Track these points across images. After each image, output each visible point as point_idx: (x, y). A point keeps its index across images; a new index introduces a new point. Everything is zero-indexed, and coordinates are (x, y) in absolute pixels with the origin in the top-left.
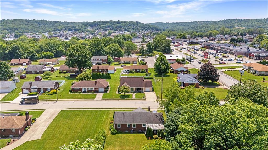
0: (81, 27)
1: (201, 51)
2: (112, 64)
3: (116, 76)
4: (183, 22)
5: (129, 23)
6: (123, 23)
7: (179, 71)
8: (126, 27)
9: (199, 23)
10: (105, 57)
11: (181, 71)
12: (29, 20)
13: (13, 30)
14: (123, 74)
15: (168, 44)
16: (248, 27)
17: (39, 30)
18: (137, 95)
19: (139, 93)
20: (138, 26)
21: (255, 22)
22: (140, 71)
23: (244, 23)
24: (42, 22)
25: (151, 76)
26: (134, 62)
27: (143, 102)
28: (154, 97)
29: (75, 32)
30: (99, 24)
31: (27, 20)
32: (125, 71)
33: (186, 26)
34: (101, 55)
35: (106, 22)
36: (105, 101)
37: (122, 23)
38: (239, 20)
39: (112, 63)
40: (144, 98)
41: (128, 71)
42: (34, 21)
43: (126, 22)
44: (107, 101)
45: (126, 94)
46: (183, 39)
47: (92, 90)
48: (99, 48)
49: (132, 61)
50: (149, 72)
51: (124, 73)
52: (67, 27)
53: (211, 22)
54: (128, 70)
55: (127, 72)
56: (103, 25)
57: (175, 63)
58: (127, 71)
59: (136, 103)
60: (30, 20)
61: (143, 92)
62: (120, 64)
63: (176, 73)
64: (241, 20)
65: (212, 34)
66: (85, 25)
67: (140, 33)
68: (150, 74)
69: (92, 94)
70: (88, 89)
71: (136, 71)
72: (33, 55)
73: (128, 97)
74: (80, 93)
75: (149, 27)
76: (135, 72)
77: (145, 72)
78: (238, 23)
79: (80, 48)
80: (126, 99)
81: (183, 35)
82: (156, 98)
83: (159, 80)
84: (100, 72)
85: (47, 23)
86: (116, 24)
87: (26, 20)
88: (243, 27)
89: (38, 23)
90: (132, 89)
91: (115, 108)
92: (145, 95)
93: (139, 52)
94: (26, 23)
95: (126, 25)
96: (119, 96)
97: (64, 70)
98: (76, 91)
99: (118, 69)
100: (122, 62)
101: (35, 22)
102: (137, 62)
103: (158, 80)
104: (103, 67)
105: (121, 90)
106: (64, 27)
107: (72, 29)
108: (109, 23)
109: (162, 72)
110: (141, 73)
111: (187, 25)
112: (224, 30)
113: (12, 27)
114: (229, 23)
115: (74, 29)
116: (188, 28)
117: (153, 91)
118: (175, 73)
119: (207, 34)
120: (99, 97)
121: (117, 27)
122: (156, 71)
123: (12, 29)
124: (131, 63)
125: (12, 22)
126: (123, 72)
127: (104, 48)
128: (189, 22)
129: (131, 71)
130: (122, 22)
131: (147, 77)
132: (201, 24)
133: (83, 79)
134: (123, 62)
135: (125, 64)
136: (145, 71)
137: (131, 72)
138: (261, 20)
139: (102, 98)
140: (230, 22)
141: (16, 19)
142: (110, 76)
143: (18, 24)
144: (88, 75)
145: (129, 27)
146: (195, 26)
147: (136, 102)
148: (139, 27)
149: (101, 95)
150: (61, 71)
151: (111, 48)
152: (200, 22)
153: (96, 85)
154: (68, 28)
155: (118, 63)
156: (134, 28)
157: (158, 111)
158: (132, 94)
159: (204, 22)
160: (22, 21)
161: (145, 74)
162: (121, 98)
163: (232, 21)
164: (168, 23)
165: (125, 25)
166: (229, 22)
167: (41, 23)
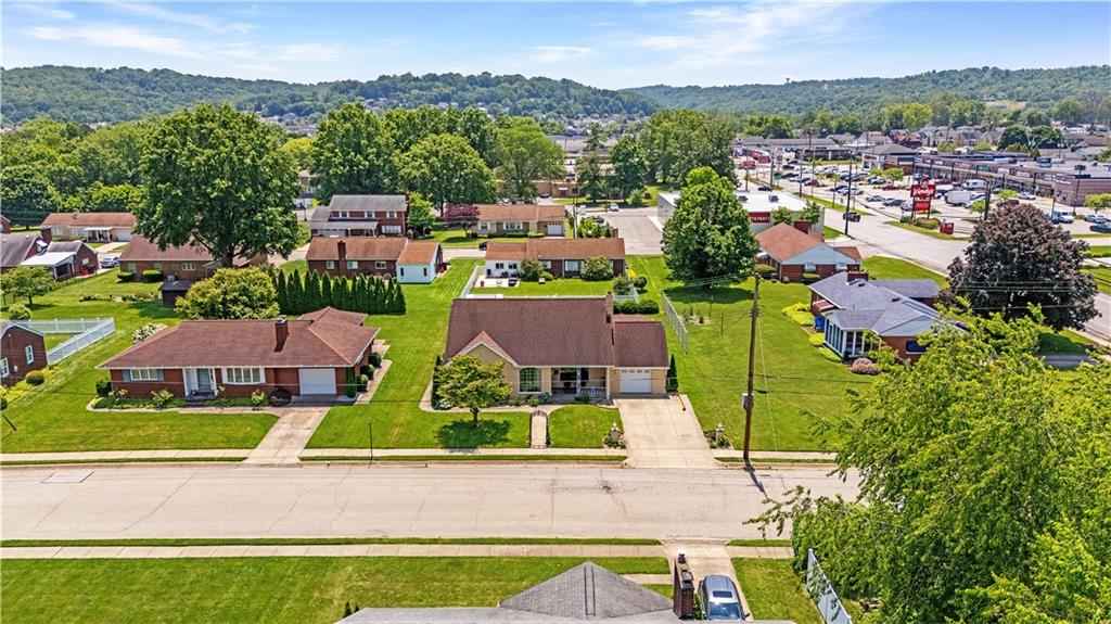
0: (327, 100)
1: (875, 183)
2: (432, 237)
3: (442, 297)
4: (757, 85)
5: (533, 85)
6: (507, 85)
7: (807, 268)
8: (519, 99)
9: (826, 87)
10: (394, 203)
11: (817, 266)
12: (105, 69)
13: (31, 110)
14: (482, 283)
15: (719, 147)
16: (1038, 101)
17: (143, 110)
18: (565, 417)
19: (580, 408)
20: (569, 96)
21: (1066, 82)
22: (583, 271)
23: (1019, 85)
24: (158, 79)
25: (645, 297)
26: (551, 229)
27: (612, 475)
28: (685, 437)
29: (299, 121)
30: (399, 85)
31: (94, 69)
32: (498, 272)
33: (773, 100)
34: (377, 190)
35: (432, 78)
36: (321, 468)
37: (499, 83)
38: (996, 71)
39: (432, 233)
40: (612, 444)
41: (513, 271)
42: (126, 75)
43: (518, 77)
44: (337, 474)
45: (487, 413)
46: (776, 138)
47: (252, 383)
48: (366, 159)
49: (539, 223)
50: (631, 274)
51: (491, 283)
52: (263, 100)
53: (877, 83)
54: (512, 262)
55: (505, 275)
56: (417, 91)
57: (767, 228)
58: (506, 268)
59: (552, 488)
60: (108, 72)
61: (601, 400)
62: (475, 236)
63: (791, 281)
64: (1007, 72)
65: (903, 120)
66: (342, 92)
67: (576, 123)
68: (641, 285)
69: (249, 410)
70: (225, 380)
71: (557, 269)
72: (29, 196)
73: (496, 433)
74: (165, 404)
75: (617, 102)
76: (551, 276)
77: (609, 278)
78: (995, 88)
79: (224, 125)
80: (482, 452)
81: (776, 122)
82: (705, 442)
83: (701, 322)
84: (350, 274)
85: (177, 85)
86: (474, 89)
87: (89, 69)
88: (1019, 100)
89: (142, 84)
90: (528, 375)
91: (381, 541)
92: (620, 424)
93: (575, 191)
94: (91, 85)
95: (519, 92)
96: (436, 427)
97: (150, 265)
98: (141, 393)
99: (457, 262)
100: (484, 228)
101: (126, 79)
102: (563, 230)
103: (695, 319)
104: (368, 248)
105: (447, 386)
106: (252, 100)
107: (286, 109)
108: (444, 81)
109: (710, 269)
110: (588, 278)
111: (777, 95)
112: (949, 104)
113: (24, 99)
114: (956, 85)
115: (291, 106)
116: (783, 107)
117: (672, 388)
118: (786, 279)
119: (879, 119)
120: (288, 437)
121: (478, 100)
122: (678, 269)
123: (25, 106)
124: (531, 233)
125: (30, 76)
126: (482, 278)
127: (396, 159)
128: (783, 82)
129: (527, 270)
130: (498, 80)
131: (622, 301)
132: (836, 92)
133: (210, 311)
134: (492, 229)
135: (503, 236)
136: (611, 271)
137: (530, 276)
138: (1091, 73)
139: (308, 447)
140: (961, 81)
141: (45, 67)
142: (401, 297)
143: (54, 84)
144: (252, 288)
145: (532, 100)
146: (810, 100)
147: (554, 483)
148: (572, 101)
149: (310, 423)
150: (133, 267)
151: (427, 154)
152: (831, 83)
153: (279, 348)
154: (270, 102)
155: (462, 233)
156: (550, 105)
157: (738, 563)
158: (531, 410)
159: (849, 82)
160: (72, 74)
161: (611, 283)
162: (447, 447)
163: (967, 77)
164: (696, 87)
165: (515, 90)
166: (957, 81)
167: (153, 85)
